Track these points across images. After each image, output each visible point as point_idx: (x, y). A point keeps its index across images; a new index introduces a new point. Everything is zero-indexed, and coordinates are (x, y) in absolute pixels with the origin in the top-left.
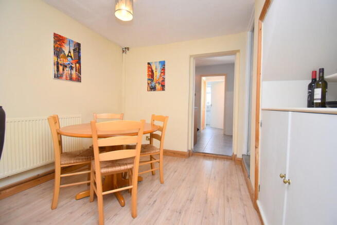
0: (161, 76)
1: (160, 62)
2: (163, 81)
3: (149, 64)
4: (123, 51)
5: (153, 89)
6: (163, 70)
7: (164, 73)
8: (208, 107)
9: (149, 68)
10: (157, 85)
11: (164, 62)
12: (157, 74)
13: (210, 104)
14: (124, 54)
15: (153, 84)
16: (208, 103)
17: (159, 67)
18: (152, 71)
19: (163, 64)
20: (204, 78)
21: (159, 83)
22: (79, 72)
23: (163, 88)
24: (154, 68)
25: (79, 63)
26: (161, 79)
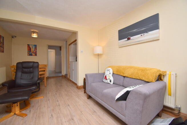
1: (34, 45)
2: (36, 52)
4: (13, 37)
7: (36, 49)
9: (28, 46)
10: (33, 54)
11: (36, 45)
12: (33, 49)
14: (13, 39)
15: (31, 53)
17: (34, 47)
18: (30, 48)
19: (36, 46)
21: (34, 53)
22: (3, 48)
23: (36, 55)
24: (31, 47)
25: (3, 45)
26: (35, 52)
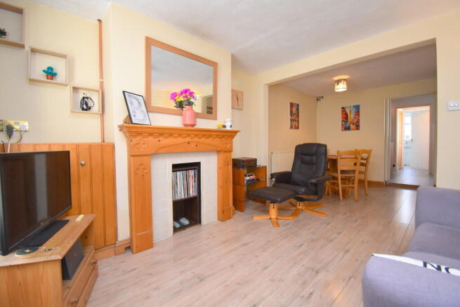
0: (355, 118)
1: (354, 106)
2: (358, 121)
3: (343, 108)
4: (318, 100)
5: (348, 129)
6: (358, 113)
7: (359, 115)
8: (407, 143)
9: (343, 111)
10: (352, 126)
11: (359, 106)
12: (351, 116)
13: (410, 139)
14: (318, 102)
15: (347, 125)
16: (407, 137)
17: (354, 111)
18: (346, 114)
19: (357, 108)
20: (399, 110)
21: (353, 124)
22: (298, 122)
23: (358, 127)
24: (348, 112)
25: (298, 116)
26: (355, 121)
